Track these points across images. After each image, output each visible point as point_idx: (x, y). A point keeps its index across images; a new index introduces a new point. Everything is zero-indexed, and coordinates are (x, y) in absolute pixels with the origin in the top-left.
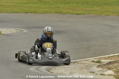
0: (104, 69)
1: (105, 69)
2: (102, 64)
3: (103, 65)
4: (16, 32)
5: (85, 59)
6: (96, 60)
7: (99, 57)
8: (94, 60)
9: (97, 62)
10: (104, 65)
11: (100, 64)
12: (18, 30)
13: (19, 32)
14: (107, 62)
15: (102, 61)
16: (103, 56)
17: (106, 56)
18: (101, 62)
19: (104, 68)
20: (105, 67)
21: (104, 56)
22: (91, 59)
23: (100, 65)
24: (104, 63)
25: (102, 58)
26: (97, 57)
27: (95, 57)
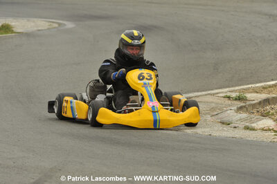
0: (252, 116)
1: (256, 116)
2: (248, 103)
3: (250, 105)
4: (48, 29)
5: (209, 92)
6: (234, 95)
7: (242, 87)
8: (228, 94)
9: (236, 99)
10: (253, 106)
11: (244, 104)
12: (53, 22)
13: (55, 28)
14: (260, 100)
15: (249, 96)
16: (250, 86)
17: (257, 85)
18: (246, 100)
19: (253, 113)
20: (255, 111)
21: (253, 85)
22: (222, 92)
23: (245, 107)
24: (254, 102)
25: (247, 90)
26: (237, 88)
27: (232, 86)
